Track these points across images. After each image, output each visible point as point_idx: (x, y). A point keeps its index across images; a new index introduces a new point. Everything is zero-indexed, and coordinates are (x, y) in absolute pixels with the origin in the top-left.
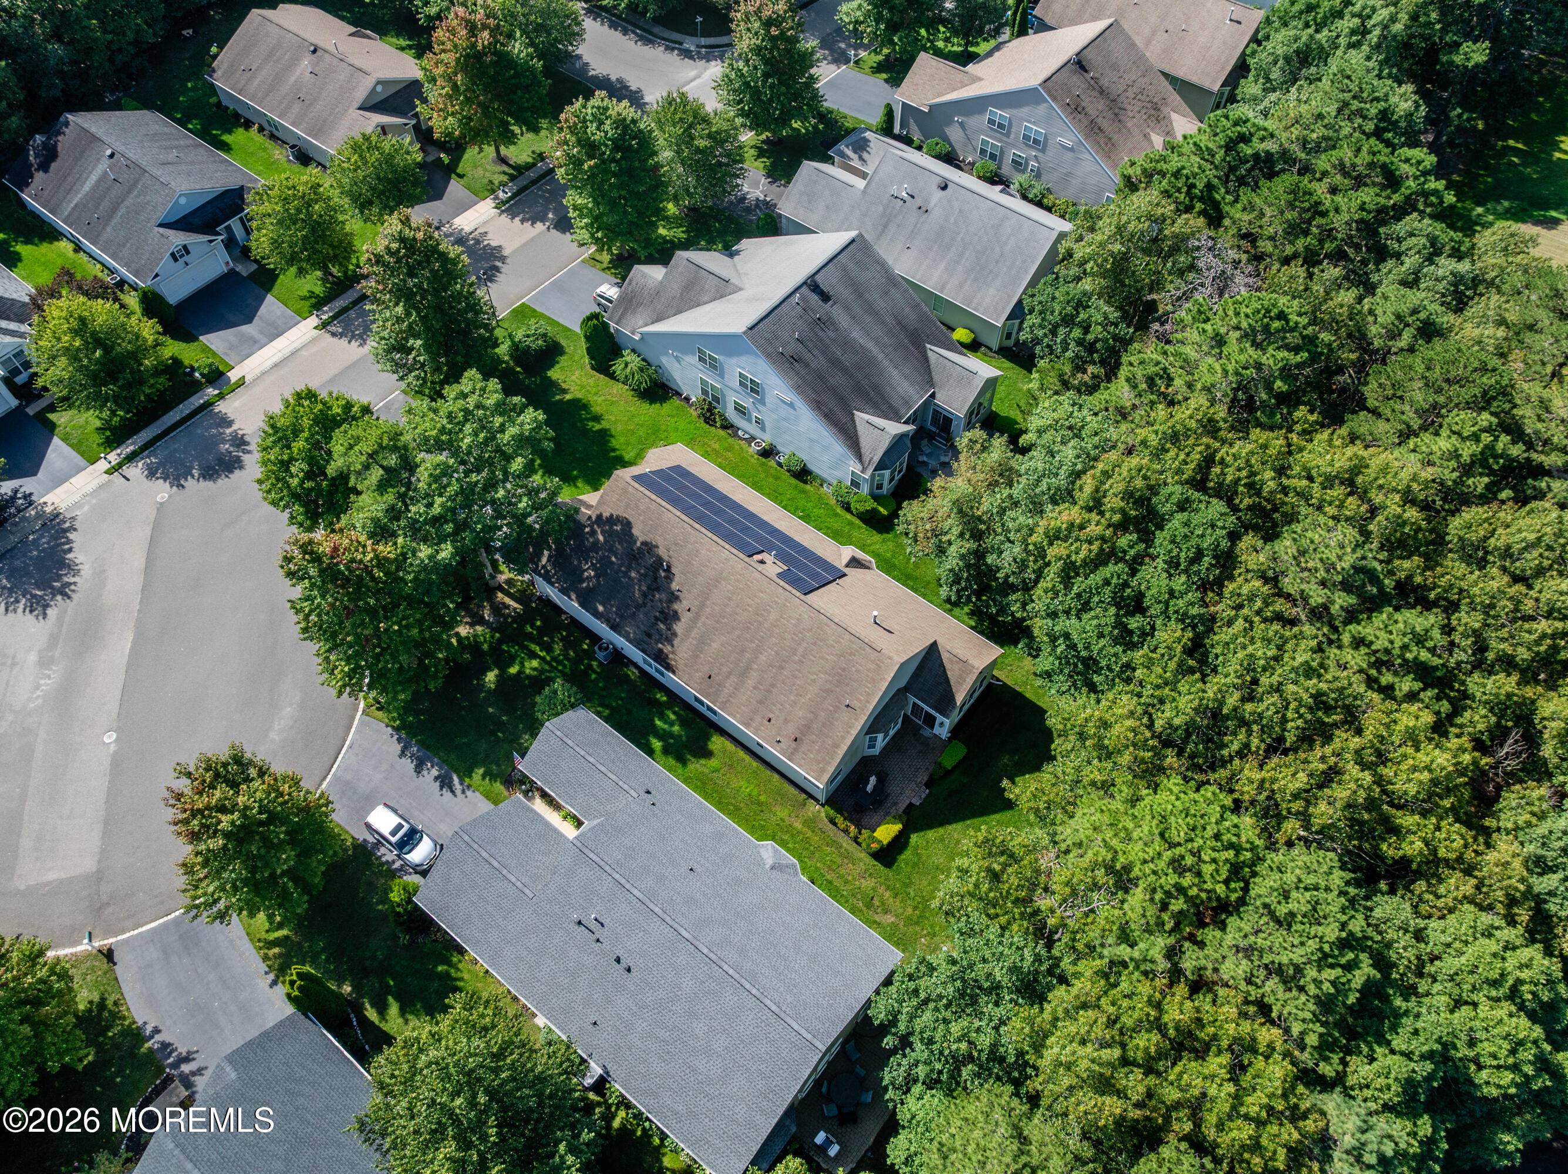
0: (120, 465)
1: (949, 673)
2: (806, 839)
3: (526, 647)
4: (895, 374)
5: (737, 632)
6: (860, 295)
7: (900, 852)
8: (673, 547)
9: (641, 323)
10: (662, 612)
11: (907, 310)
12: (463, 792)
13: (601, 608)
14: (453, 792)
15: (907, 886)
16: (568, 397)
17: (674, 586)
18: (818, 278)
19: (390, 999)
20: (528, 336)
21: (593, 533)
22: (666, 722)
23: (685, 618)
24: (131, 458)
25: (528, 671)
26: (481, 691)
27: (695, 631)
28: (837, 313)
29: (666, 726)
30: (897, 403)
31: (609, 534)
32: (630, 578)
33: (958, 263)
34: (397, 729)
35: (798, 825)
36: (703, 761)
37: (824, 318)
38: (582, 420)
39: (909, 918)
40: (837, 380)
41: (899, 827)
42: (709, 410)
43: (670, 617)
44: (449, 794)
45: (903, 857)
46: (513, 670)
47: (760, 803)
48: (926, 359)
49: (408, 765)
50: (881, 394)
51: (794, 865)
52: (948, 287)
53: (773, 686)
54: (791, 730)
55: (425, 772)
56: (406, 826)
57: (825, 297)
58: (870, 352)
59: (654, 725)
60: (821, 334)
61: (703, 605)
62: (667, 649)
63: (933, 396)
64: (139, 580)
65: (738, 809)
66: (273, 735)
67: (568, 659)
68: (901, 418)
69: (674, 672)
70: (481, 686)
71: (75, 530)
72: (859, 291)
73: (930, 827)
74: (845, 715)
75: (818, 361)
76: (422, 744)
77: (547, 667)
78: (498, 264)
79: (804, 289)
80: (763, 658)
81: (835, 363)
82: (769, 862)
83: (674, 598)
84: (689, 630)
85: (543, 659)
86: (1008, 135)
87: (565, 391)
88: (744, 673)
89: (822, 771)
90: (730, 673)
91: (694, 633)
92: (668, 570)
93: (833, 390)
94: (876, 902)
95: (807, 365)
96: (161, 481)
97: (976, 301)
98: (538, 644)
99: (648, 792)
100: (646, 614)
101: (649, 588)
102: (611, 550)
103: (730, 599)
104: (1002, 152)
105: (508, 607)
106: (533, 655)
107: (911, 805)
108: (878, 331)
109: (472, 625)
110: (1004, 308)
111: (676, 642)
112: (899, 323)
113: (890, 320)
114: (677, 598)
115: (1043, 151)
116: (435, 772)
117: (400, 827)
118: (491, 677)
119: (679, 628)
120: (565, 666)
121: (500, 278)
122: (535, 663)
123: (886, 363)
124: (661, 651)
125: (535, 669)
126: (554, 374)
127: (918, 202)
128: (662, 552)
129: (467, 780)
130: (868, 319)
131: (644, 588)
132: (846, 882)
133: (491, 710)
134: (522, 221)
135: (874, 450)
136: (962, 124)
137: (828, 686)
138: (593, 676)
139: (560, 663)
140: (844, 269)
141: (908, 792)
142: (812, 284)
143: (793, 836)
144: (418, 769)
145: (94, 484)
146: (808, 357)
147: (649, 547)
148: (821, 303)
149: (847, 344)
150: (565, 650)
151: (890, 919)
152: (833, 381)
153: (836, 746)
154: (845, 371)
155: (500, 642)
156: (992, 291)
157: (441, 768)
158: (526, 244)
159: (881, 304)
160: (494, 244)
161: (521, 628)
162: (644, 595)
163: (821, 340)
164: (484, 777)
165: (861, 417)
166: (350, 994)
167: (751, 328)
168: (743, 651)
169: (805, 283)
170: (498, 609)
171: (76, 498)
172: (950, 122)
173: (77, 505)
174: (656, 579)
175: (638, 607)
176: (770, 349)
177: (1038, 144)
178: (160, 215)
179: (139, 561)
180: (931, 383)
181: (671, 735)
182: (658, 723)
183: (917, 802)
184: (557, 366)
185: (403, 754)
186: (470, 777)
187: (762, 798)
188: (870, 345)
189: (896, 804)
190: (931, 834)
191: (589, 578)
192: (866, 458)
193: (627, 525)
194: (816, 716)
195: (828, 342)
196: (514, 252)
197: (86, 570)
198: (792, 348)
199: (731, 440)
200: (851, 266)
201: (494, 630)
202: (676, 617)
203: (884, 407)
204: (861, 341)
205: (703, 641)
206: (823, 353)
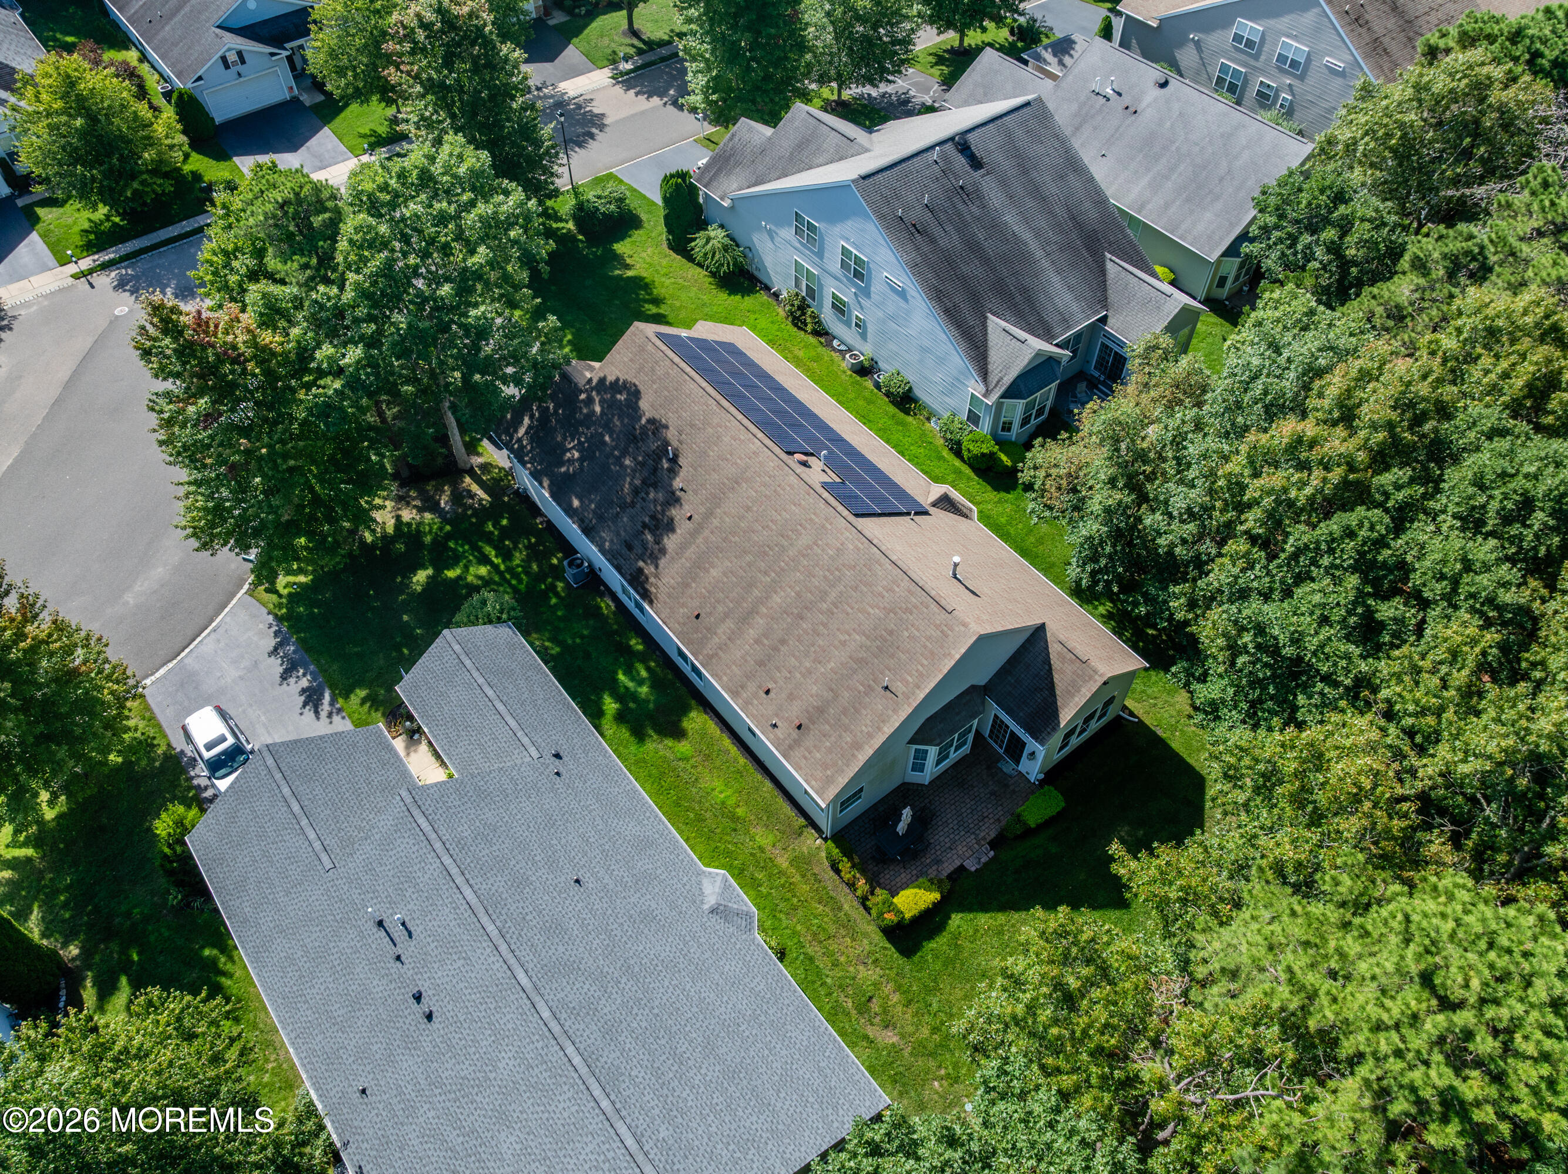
0: (91, 272)
1: (1056, 677)
2: (791, 887)
3: (479, 550)
4: (1055, 278)
5: (749, 558)
6: (1025, 172)
7: (930, 937)
8: (688, 429)
9: (735, 186)
10: (653, 517)
11: (1087, 205)
12: (330, 715)
13: (576, 503)
14: (317, 713)
15: (929, 991)
16: (630, 273)
17: (678, 483)
18: (970, 137)
19: (124, 980)
20: (599, 197)
21: (590, 401)
22: (632, 679)
23: (683, 527)
24: (105, 266)
25: (470, 578)
26: (402, 592)
27: (693, 548)
28: (989, 187)
29: (631, 685)
30: (1052, 318)
31: (610, 405)
32: (622, 465)
33: (1167, 178)
34: (279, 619)
35: (783, 862)
36: (669, 742)
37: (970, 188)
38: (638, 300)
39: (921, 1044)
40: (972, 269)
41: (934, 896)
42: (799, 308)
43: (663, 526)
44: (312, 714)
45: (932, 945)
46: (451, 574)
47: (735, 818)
48: (1103, 272)
49: (275, 666)
50: (1030, 301)
51: (748, 915)
52: (1149, 207)
53: (783, 642)
54: (795, 712)
55: (292, 680)
56: (231, 741)
57: (976, 163)
58: (1025, 244)
59: (615, 680)
60: (961, 206)
61: (709, 514)
62: (650, 569)
63: (1104, 320)
64: (54, 393)
65: (700, 819)
66: (130, 598)
67: (527, 573)
68: (1054, 337)
69: (651, 603)
70: (405, 586)
71: (11, 329)
72: (1024, 166)
73: (984, 908)
74: (879, 702)
75: (950, 240)
76: (304, 645)
77: (497, 578)
78: (594, 130)
79: (949, 146)
80: (777, 599)
81: (973, 247)
82: (711, 901)
83: (673, 499)
84: (683, 547)
85: (495, 567)
86: (1256, 57)
87: (628, 267)
88: (745, 619)
89: (829, 781)
90: (726, 615)
91: (691, 552)
92: (674, 460)
93: (964, 281)
94: (875, 1006)
95: (933, 241)
96: (128, 294)
97: (1183, 227)
98: (495, 548)
99: (557, 756)
100: (632, 518)
101: (644, 482)
102: (608, 427)
103: (748, 509)
104: (1246, 81)
105: (472, 496)
106: (484, 560)
107: (962, 868)
108: (1042, 223)
109: (420, 510)
110: (1221, 239)
111: (662, 562)
112: (1073, 218)
113: (1060, 212)
114: (678, 500)
115: (1302, 78)
116: (304, 683)
117: (223, 739)
118: (421, 576)
119: (671, 542)
120: (520, 581)
121: (592, 144)
122: (483, 571)
123: (1045, 263)
124: (640, 571)
125: (480, 578)
126: (620, 248)
127: (1126, 100)
128: (671, 435)
129: (340, 703)
130: (1030, 203)
131: (637, 482)
132: (836, 964)
133: (405, 618)
134: (637, 94)
135: (1007, 368)
136: (1198, 44)
137: (862, 654)
138: (554, 601)
139: (515, 575)
140: (1009, 135)
141: (961, 849)
142: (961, 143)
143: (770, 876)
144: (285, 676)
145: (54, 287)
146: (937, 231)
147: (656, 426)
148: (968, 168)
149: (995, 227)
150: (527, 561)
151: (890, 1038)
152: (965, 269)
153: (857, 746)
154: (986, 261)
155: (449, 536)
156: (1208, 215)
157: (314, 679)
158: (633, 116)
159: (1051, 188)
160: (596, 111)
161: (482, 523)
162: (636, 491)
163: (960, 215)
164: (363, 702)
165: (995, 323)
166: (73, 959)
167: (865, 178)
168: (751, 585)
169: (951, 139)
170: (459, 496)
171: (28, 297)
172: (1182, 42)
173: (26, 305)
174: (655, 470)
175: (624, 506)
176: (885, 210)
177: (1295, 67)
178: (220, 16)
179: (64, 373)
180: (1104, 302)
181: (634, 696)
182: (621, 677)
183: (972, 866)
184: (628, 240)
185: (274, 652)
186: (347, 697)
187: (740, 812)
188: (1026, 236)
189: (938, 862)
190: (984, 920)
191: (571, 461)
192: (993, 379)
193: (635, 393)
194: (836, 696)
195: (968, 218)
196: (617, 122)
198: (916, 215)
199: (821, 350)
200: (1019, 133)
201: (445, 520)
202: (670, 527)
203: (1032, 319)
204: (1016, 228)
205: (700, 565)
206: (958, 230)
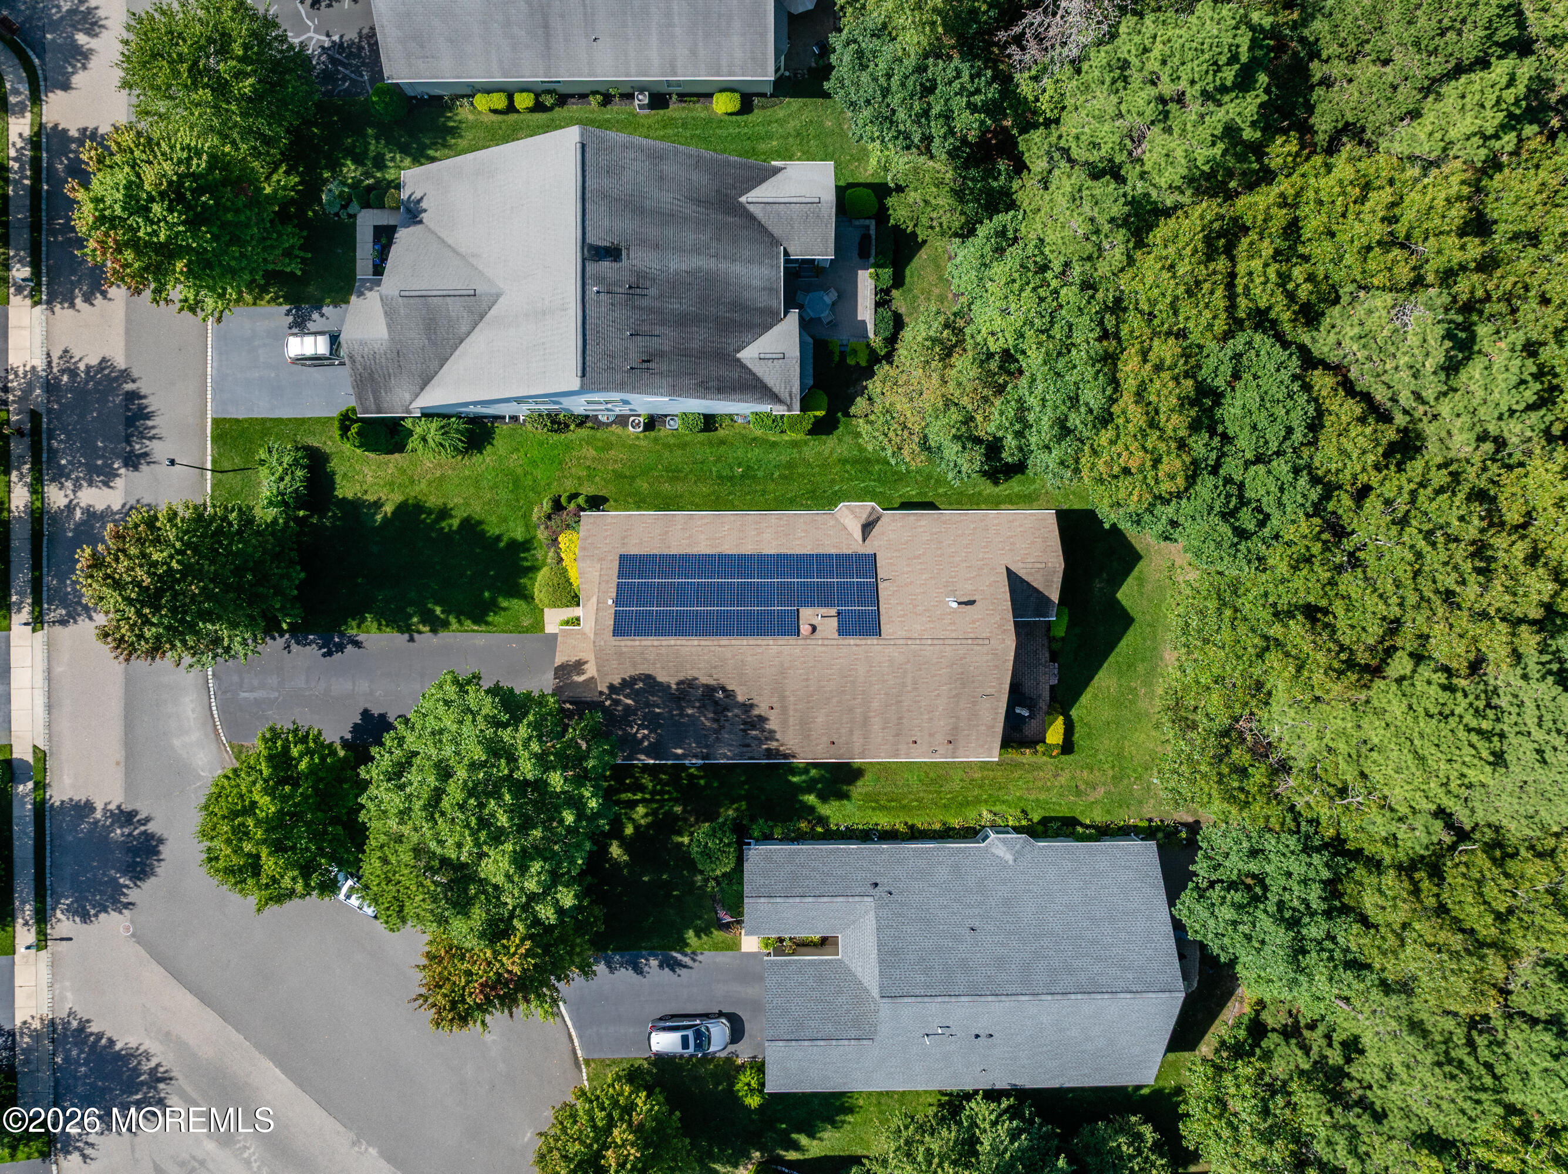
0: (42, 932)
1: (1035, 584)
2: (993, 781)
4: (739, 269)
5: (834, 700)
6: (641, 211)
7: (1074, 734)
9: (407, 396)
13: (679, 751)
14: (686, 966)
16: (389, 508)
17: (740, 698)
18: (590, 238)
20: (282, 479)
22: (800, 774)
23: (772, 715)
24: (42, 918)
25: (642, 822)
27: (791, 719)
29: (804, 777)
30: (764, 300)
33: (671, 24)
35: (978, 775)
36: (859, 783)
38: (431, 527)
39: (1114, 777)
40: (699, 337)
41: (1061, 720)
42: (553, 422)
43: (757, 722)
46: (629, 830)
47: (934, 781)
48: (751, 217)
49: (626, 973)
50: (744, 307)
51: (1027, 842)
53: (900, 718)
54: (940, 738)
55: (646, 969)
57: (612, 253)
58: (700, 270)
60: (644, 302)
61: (783, 698)
62: (774, 745)
63: (786, 253)
64: (210, 1015)
68: (778, 313)
69: (794, 757)
70: (616, 864)
71: (88, 1021)
72: (637, 207)
73: (1079, 694)
74: (985, 704)
76: (618, 950)
78: (129, 387)
79: (591, 267)
82: (1009, 857)
83: (748, 707)
84: (784, 723)
87: (377, 505)
88: (866, 721)
89: (990, 749)
90: (851, 732)
91: (792, 722)
92: (724, 689)
93: (703, 354)
94: (1083, 787)
95: (661, 354)
96: (103, 916)
97: (724, 63)
99: (876, 885)
100: (730, 733)
102: (650, 705)
103: (807, 680)
107: (1052, 687)
108: (690, 237)
111: (778, 736)
114: (752, 706)
116: (654, 963)
117: (684, 1037)
118: (615, 850)
119: (772, 725)
120: (668, 792)
121: (151, 404)
122: (641, 810)
124: (768, 750)
125: (646, 815)
126: (345, 490)
128: (704, 680)
129: (688, 950)
130: (669, 232)
132: (1049, 790)
133: (646, 879)
135: (788, 379)
137: (954, 693)
138: (702, 782)
139: (662, 793)
140: (602, 194)
141: (1042, 679)
142: (590, 253)
143: (980, 787)
145: (47, 970)
146: (655, 344)
147: (687, 686)
149: (675, 285)
151: (1101, 790)
152: (695, 345)
154: (697, 320)
156: (736, 39)
158: (128, 332)
160: (94, 361)
162: (716, 720)
163: (651, 310)
164: (698, 936)
165: (748, 355)
166: (762, 1156)
167: (584, 375)
169: (584, 260)
171: (45, 994)
173: (56, 1000)
174: (716, 703)
175: (717, 731)
176: (618, 377)
180: (774, 241)
181: (813, 781)
182: (795, 779)
184: (338, 479)
185: (612, 969)
186: (687, 945)
188: (694, 262)
189: (1041, 699)
190: (1085, 699)
192: (784, 395)
193: (647, 678)
194: (958, 718)
195: (657, 304)
197: (149, 1045)
198: (635, 351)
199: (600, 433)
200: (605, 182)
202: (763, 719)
203: (757, 320)
204: (684, 267)
205: (805, 724)
206: (663, 323)
